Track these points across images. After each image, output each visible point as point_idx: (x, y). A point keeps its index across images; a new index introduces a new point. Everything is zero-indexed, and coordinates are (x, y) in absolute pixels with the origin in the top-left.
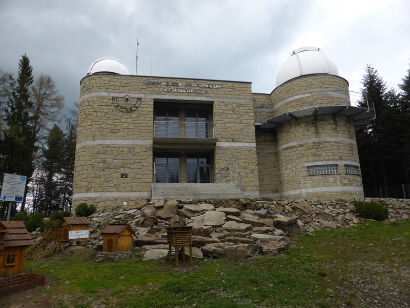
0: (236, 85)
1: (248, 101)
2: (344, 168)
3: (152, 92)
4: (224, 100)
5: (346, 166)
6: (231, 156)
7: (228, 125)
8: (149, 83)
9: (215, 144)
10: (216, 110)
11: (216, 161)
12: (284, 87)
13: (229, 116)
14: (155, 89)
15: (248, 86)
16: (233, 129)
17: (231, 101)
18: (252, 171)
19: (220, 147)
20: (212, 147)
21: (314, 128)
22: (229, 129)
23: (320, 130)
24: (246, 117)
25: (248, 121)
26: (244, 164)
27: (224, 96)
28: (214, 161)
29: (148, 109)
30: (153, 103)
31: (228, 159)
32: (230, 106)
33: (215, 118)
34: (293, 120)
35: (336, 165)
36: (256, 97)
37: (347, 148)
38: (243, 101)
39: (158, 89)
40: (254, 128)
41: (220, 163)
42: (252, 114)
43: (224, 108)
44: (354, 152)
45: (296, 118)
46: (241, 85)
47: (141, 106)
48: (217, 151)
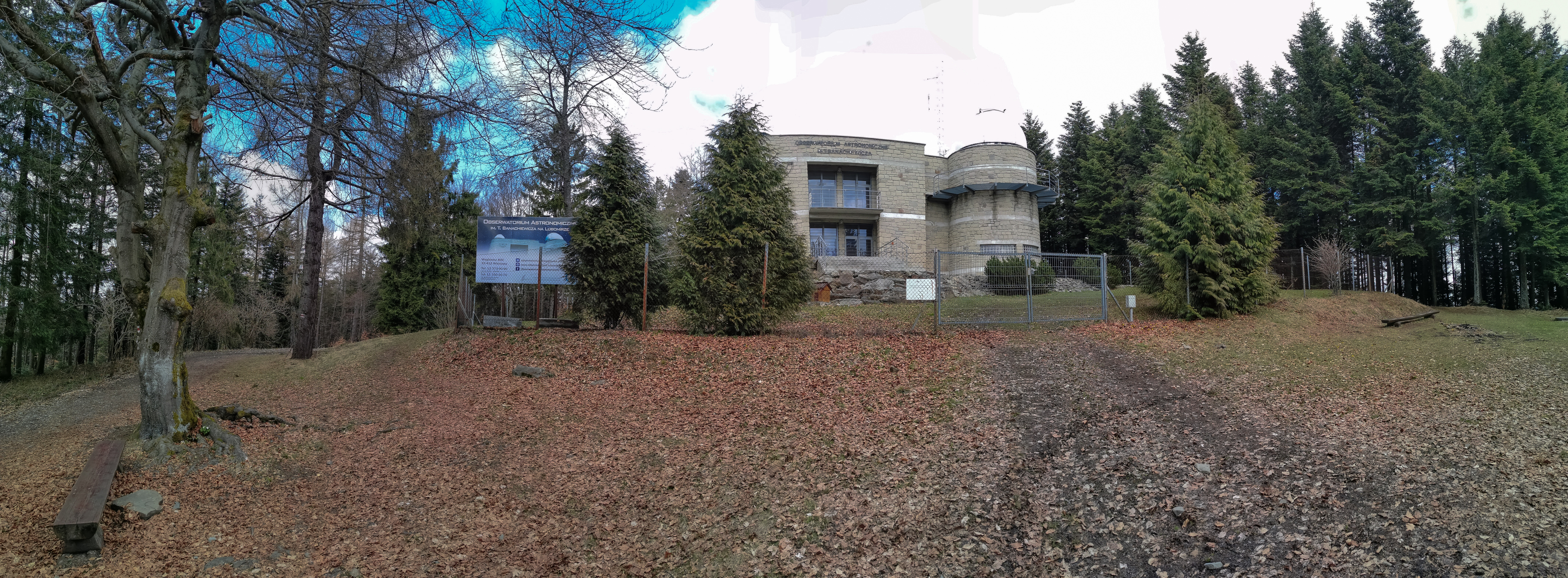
0: (906, 146)
1: (919, 166)
2: (1022, 248)
3: (805, 155)
4: (891, 164)
5: (1024, 245)
6: (897, 229)
7: (894, 194)
8: (800, 143)
9: (879, 215)
10: (880, 175)
11: (880, 234)
12: (963, 154)
13: (896, 183)
14: (808, 150)
15: (921, 149)
16: (900, 198)
17: (899, 165)
18: (920, 246)
19: (885, 219)
20: (876, 218)
21: (992, 205)
22: (896, 198)
23: (998, 208)
24: (916, 185)
25: (919, 190)
26: (911, 239)
27: (891, 159)
28: (877, 234)
29: (802, 175)
30: (806, 167)
31: (893, 232)
32: (898, 172)
33: (880, 185)
34: (969, 192)
35: (1015, 245)
36: (930, 160)
37: (1027, 227)
38: (913, 166)
39: (811, 150)
40: (924, 198)
41: (884, 236)
42: (924, 182)
43: (890, 173)
44: (1034, 232)
45: (973, 192)
46: (912, 147)
47: (794, 171)
48: (881, 223)
